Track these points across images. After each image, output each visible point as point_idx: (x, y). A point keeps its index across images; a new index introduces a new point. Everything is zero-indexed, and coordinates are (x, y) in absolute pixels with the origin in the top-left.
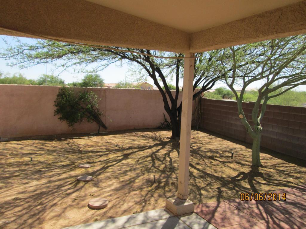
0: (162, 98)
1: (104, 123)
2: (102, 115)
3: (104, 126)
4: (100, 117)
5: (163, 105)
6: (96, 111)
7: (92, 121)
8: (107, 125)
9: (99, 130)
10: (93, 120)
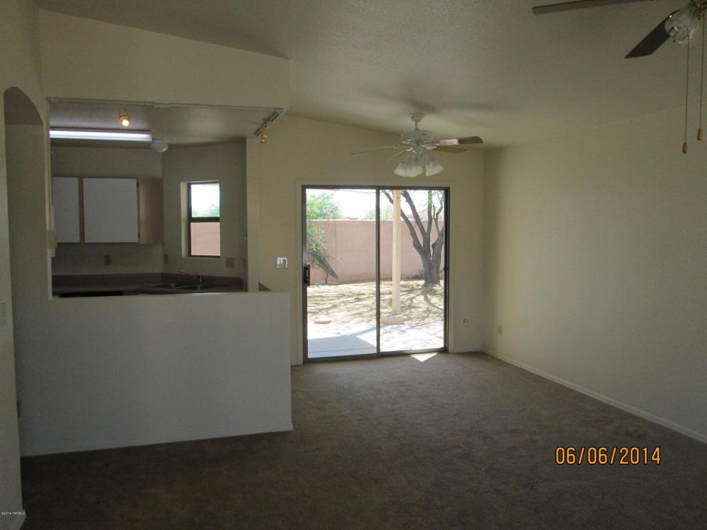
0: (410, 232)
1: (334, 270)
2: (330, 258)
3: (333, 274)
4: (327, 260)
5: (412, 240)
6: (322, 252)
7: (317, 266)
8: (338, 272)
9: (326, 279)
10: (319, 265)
